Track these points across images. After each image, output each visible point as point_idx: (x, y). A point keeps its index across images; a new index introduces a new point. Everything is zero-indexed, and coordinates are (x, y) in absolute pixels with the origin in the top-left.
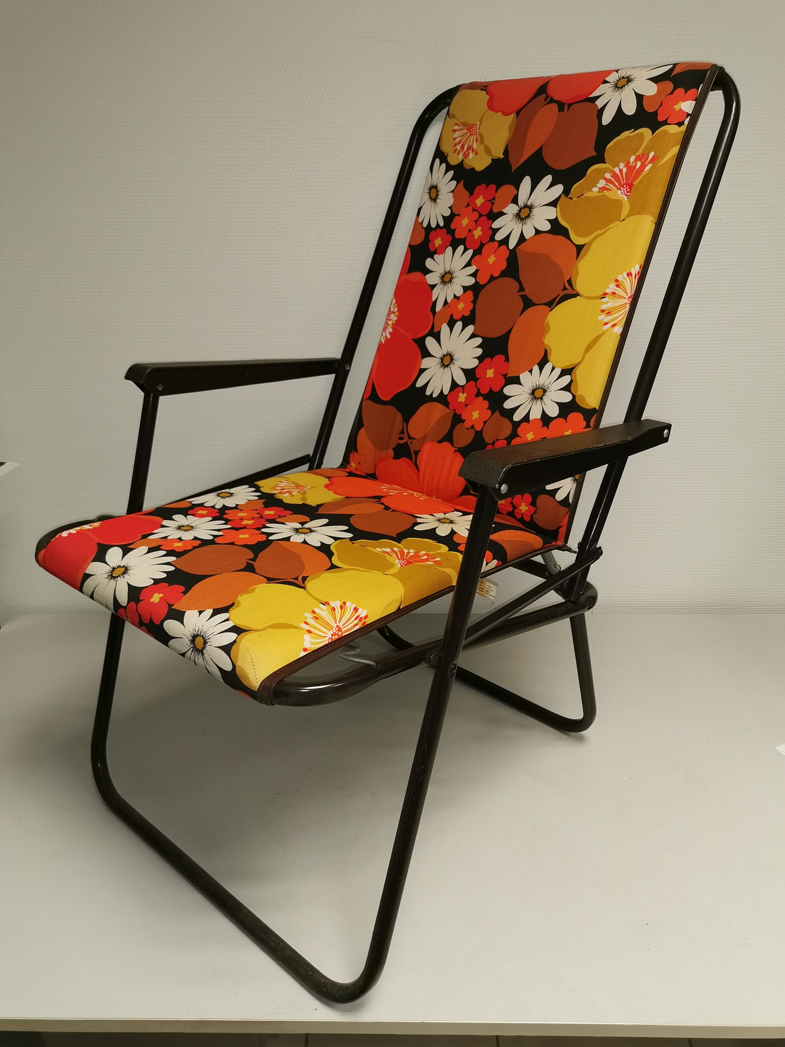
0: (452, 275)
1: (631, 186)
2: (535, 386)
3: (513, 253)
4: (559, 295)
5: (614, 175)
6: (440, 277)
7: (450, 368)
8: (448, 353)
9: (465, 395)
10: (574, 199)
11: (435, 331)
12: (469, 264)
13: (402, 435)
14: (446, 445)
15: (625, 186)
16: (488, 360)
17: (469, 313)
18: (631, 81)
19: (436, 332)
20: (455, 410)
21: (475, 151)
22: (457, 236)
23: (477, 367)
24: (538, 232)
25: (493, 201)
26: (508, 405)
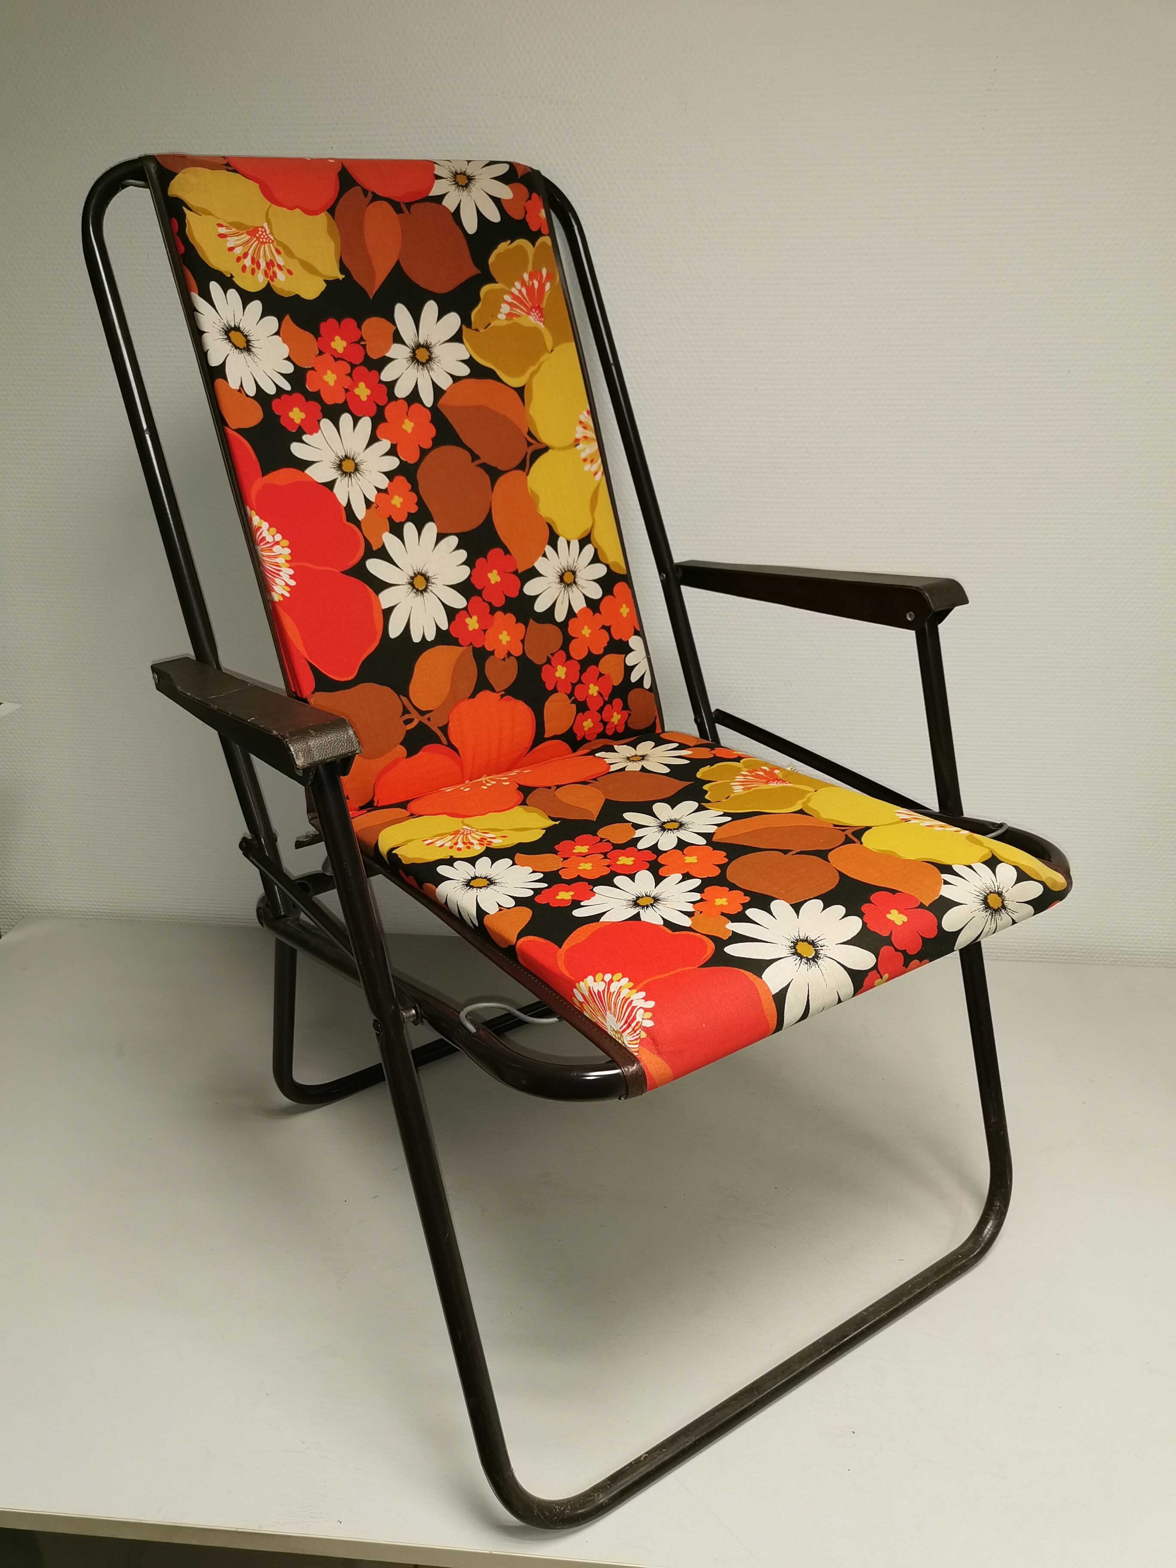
0: (353, 459)
1: (539, 309)
2: (559, 570)
3: (434, 409)
4: (527, 453)
5: (515, 297)
6: (334, 468)
7: (431, 591)
8: (416, 572)
9: (475, 618)
10: (481, 331)
11: (375, 548)
12: (373, 439)
13: (407, 716)
14: (484, 695)
15: (534, 310)
16: (480, 562)
17: (417, 507)
18: (472, 179)
19: (379, 549)
20: (471, 644)
21: (283, 268)
22: (329, 400)
23: (470, 576)
24: (455, 379)
25: (363, 343)
26: (540, 607)
